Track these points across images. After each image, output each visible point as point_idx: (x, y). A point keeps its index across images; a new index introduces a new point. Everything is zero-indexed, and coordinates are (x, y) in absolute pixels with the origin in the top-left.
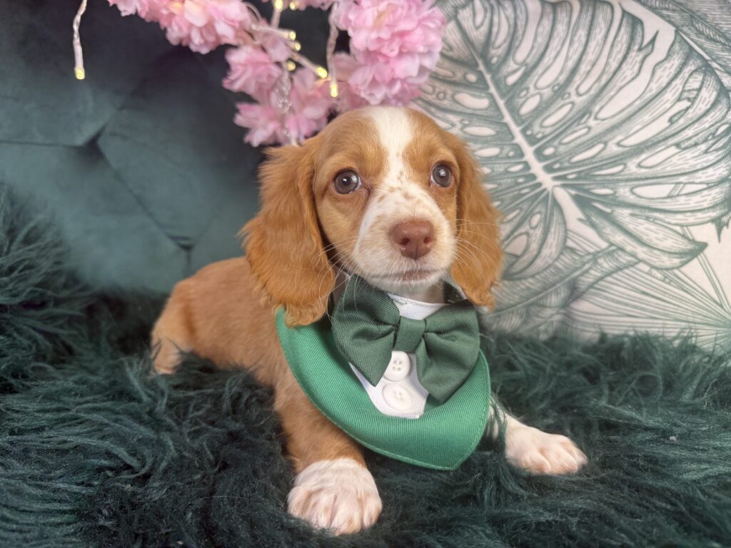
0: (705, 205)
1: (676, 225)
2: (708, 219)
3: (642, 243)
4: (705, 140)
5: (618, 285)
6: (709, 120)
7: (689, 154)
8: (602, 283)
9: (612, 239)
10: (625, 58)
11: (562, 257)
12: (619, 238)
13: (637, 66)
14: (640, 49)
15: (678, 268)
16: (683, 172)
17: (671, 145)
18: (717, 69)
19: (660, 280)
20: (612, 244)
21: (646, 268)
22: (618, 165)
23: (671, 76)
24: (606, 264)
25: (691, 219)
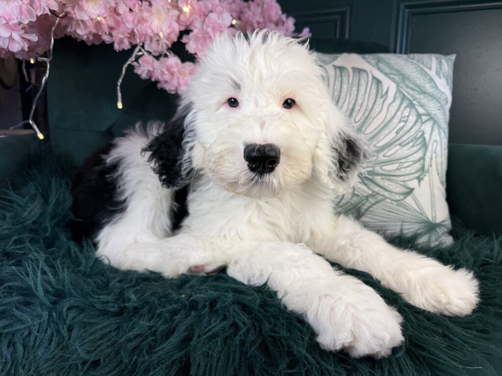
0: (413, 171)
1: (401, 181)
2: (414, 177)
3: (386, 190)
4: (412, 141)
5: (378, 209)
6: (413, 130)
7: (405, 148)
8: (371, 208)
9: (373, 189)
10: (375, 102)
11: (353, 198)
12: (377, 189)
13: (381, 106)
14: (381, 97)
15: (403, 200)
16: (402, 157)
17: (397, 145)
18: (416, 105)
19: (396, 205)
20: (374, 192)
21: (389, 201)
22: (375, 156)
23: (396, 110)
24: (372, 200)
25: (407, 178)
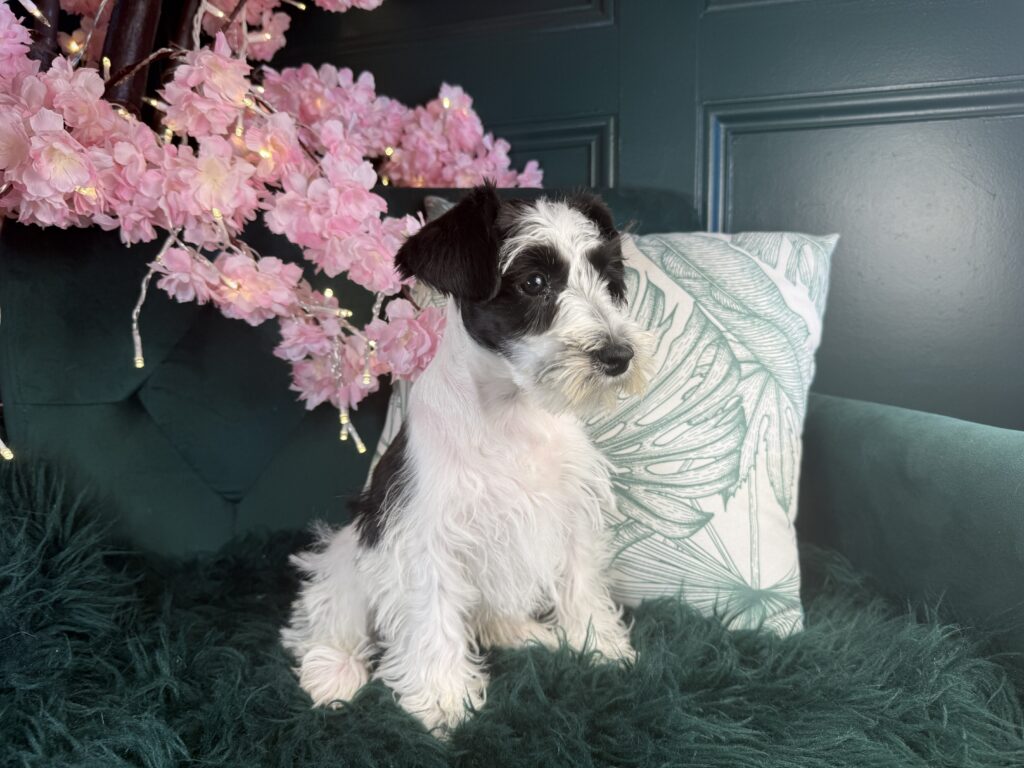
0: (713, 478)
1: (686, 498)
2: (715, 490)
3: (657, 516)
4: (715, 415)
5: (638, 554)
6: (719, 394)
7: (699, 430)
8: (625, 553)
9: (630, 513)
12: (636, 512)
14: (659, 325)
16: (694, 447)
17: (684, 422)
18: (731, 340)
19: (674, 549)
20: (629, 518)
21: (661, 539)
22: (637, 444)
23: (686, 352)
24: (627, 536)
25: (699, 492)
